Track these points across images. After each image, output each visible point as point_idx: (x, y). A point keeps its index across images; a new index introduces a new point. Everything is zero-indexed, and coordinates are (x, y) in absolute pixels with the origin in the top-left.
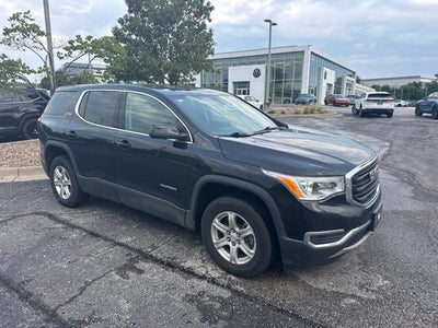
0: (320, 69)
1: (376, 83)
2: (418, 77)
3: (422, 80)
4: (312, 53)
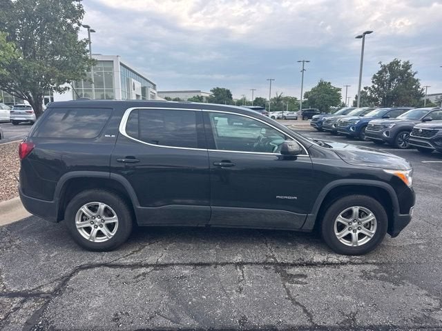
0: (128, 80)
1: (167, 95)
2: (199, 92)
3: (203, 95)
4: (121, 64)
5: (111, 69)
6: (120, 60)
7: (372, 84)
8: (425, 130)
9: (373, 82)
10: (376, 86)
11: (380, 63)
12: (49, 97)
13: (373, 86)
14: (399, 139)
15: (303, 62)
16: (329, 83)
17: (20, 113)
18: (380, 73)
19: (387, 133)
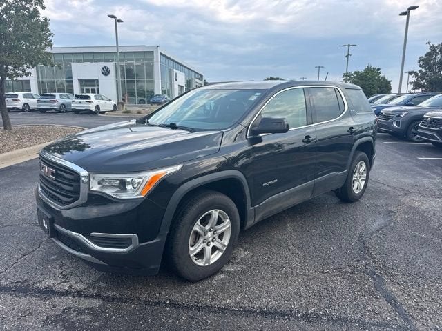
4: (161, 54)
5: (152, 60)
6: (160, 50)
7: (420, 68)
8: (434, 119)
9: (420, 66)
10: (424, 70)
11: (429, 43)
12: (96, 88)
13: (420, 71)
14: (413, 130)
15: (349, 46)
16: (379, 69)
17: (45, 102)
18: (429, 55)
19: (398, 123)
